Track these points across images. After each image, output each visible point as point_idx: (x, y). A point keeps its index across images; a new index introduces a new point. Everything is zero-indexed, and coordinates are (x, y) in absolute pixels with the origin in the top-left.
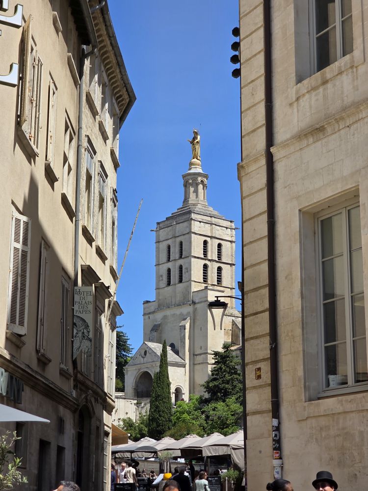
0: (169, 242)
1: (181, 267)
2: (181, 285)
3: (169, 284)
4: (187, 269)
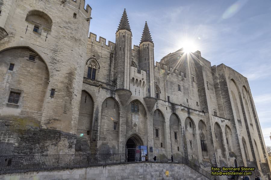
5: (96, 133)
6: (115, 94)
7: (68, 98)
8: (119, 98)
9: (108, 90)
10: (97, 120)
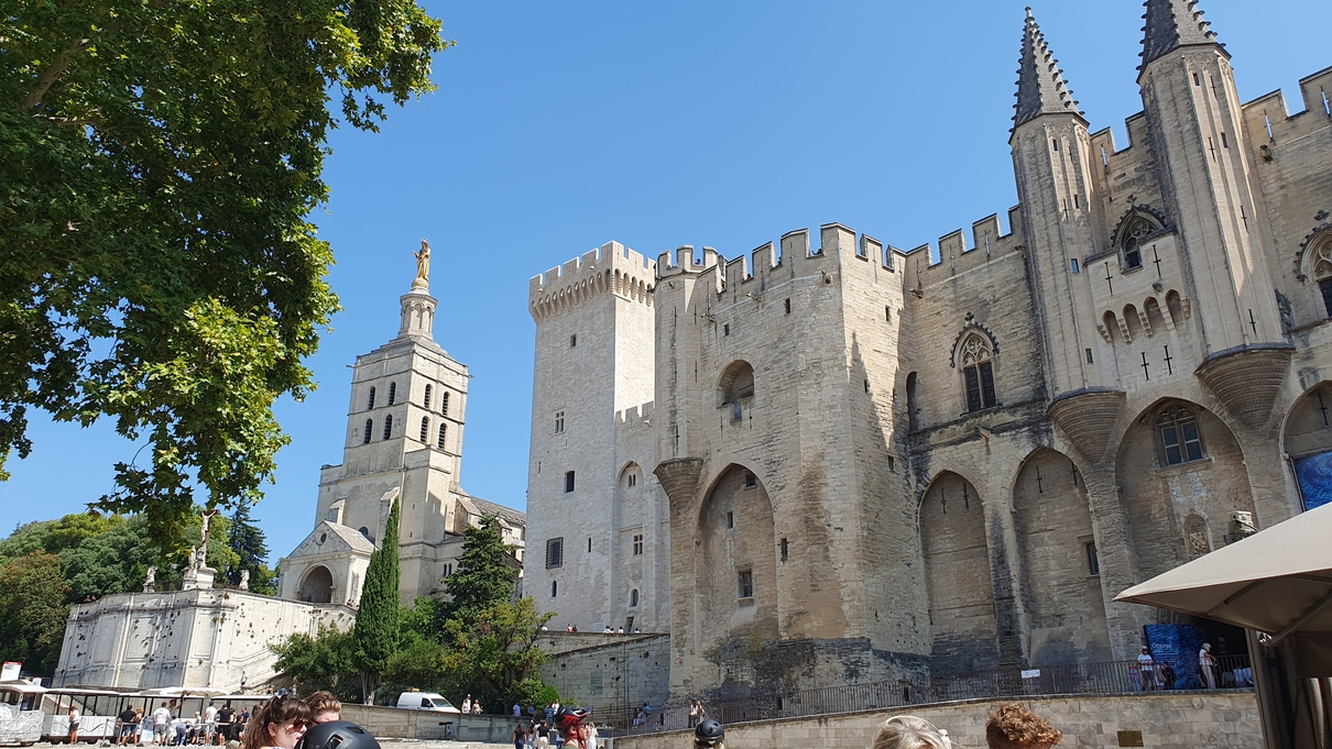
0: (374, 383)
1: (389, 419)
2: (387, 441)
3: (367, 441)
4: (399, 420)
5: (1009, 607)
6: (1048, 431)
7: (815, 548)
8: (1069, 437)
9: (1019, 427)
10: (1001, 559)
